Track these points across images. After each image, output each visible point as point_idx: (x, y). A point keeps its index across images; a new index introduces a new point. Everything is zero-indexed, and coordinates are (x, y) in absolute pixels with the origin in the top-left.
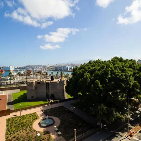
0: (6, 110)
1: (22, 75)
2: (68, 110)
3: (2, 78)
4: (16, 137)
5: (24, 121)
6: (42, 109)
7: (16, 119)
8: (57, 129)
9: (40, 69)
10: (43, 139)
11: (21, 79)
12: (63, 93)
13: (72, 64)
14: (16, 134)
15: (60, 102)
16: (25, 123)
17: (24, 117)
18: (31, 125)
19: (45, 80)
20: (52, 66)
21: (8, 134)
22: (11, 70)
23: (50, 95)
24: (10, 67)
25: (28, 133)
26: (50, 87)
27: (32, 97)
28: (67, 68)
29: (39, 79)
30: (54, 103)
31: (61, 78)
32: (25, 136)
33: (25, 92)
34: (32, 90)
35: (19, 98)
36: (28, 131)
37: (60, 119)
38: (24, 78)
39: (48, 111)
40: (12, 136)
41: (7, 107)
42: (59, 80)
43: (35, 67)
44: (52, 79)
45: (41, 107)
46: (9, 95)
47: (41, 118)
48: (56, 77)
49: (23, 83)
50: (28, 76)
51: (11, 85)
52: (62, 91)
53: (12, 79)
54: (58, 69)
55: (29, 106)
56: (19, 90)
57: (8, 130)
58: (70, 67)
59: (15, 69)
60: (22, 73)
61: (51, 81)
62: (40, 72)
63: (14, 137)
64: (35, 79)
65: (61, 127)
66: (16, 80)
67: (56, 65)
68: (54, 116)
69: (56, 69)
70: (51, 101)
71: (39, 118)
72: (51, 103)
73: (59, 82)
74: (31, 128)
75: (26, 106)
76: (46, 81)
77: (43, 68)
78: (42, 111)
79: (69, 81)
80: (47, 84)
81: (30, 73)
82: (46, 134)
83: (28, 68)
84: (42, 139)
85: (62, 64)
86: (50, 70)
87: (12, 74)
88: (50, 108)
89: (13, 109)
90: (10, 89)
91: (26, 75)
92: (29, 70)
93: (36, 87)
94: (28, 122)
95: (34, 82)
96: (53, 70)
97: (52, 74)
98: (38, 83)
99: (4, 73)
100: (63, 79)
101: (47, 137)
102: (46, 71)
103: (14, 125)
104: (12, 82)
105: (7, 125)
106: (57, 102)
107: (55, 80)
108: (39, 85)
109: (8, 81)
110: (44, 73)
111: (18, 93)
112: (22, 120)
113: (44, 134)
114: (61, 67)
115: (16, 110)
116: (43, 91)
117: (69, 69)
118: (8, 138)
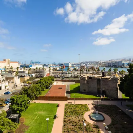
0: (65, 97)
1: (77, 70)
2: (122, 111)
3: (64, 72)
4: (71, 120)
5: (77, 109)
6: (93, 103)
7: (72, 106)
8: (107, 128)
9: (93, 65)
10: (93, 132)
11: (76, 73)
12: (116, 92)
13: (130, 60)
14: (71, 118)
15: (112, 100)
16: (78, 112)
17: (77, 106)
18: (82, 114)
19: (96, 76)
20: (104, 62)
21: (65, 116)
22: (70, 66)
23: (101, 91)
24: (69, 63)
25: (79, 120)
26: (101, 83)
27: (85, 90)
28: (123, 64)
29: (91, 75)
30: (105, 100)
31: (114, 75)
32: (78, 122)
33: (79, 85)
34: (84, 84)
35: (74, 89)
36: (79, 119)
37: (111, 118)
38: (78, 73)
39: (98, 106)
40: (68, 119)
41: (66, 95)
42: (112, 77)
43: (88, 63)
44: (104, 75)
45: (92, 101)
46: (68, 86)
47: (92, 111)
48: (108, 74)
49: (78, 77)
50: (81, 71)
51: (69, 78)
52: (115, 89)
53: (70, 73)
54: (112, 65)
55: (82, 98)
56: (74, 83)
57: (65, 113)
58: (128, 62)
59: (72, 65)
60: (77, 68)
61: (103, 77)
62: (92, 68)
63: (69, 120)
64: (87, 74)
65: (112, 127)
66: (72, 74)
67: (110, 60)
68: (104, 113)
69: (109, 65)
70: (102, 97)
71: (90, 111)
72: (102, 99)
73: (111, 79)
74: (82, 118)
75: (79, 97)
76: (98, 77)
77: (95, 64)
78: (93, 104)
79: (123, 78)
80: (99, 80)
81: (84, 68)
82: (95, 128)
83: (82, 64)
84: (91, 131)
85: (117, 59)
86: (102, 66)
87: (70, 69)
88: (101, 104)
89: (70, 97)
90: (68, 81)
91: (80, 71)
92: (82, 66)
93: (88, 82)
94: (80, 111)
95: (86, 76)
96: (106, 67)
97: (104, 70)
98: (90, 78)
99: (65, 68)
100: (117, 76)
101: (96, 131)
102: (98, 67)
103: (70, 110)
104: (70, 75)
105: (65, 109)
106: (108, 100)
107: (107, 77)
108: (91, 80)
109: (67, 75)
110: (96, 69)
111: (74, 85)
112: (75, 108)
113: (94, 127)
114: (115, 63)
115: (72, 98)
116: (94, 86)
117: (125, 65)
118: (65, 118)
